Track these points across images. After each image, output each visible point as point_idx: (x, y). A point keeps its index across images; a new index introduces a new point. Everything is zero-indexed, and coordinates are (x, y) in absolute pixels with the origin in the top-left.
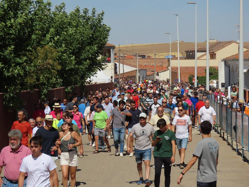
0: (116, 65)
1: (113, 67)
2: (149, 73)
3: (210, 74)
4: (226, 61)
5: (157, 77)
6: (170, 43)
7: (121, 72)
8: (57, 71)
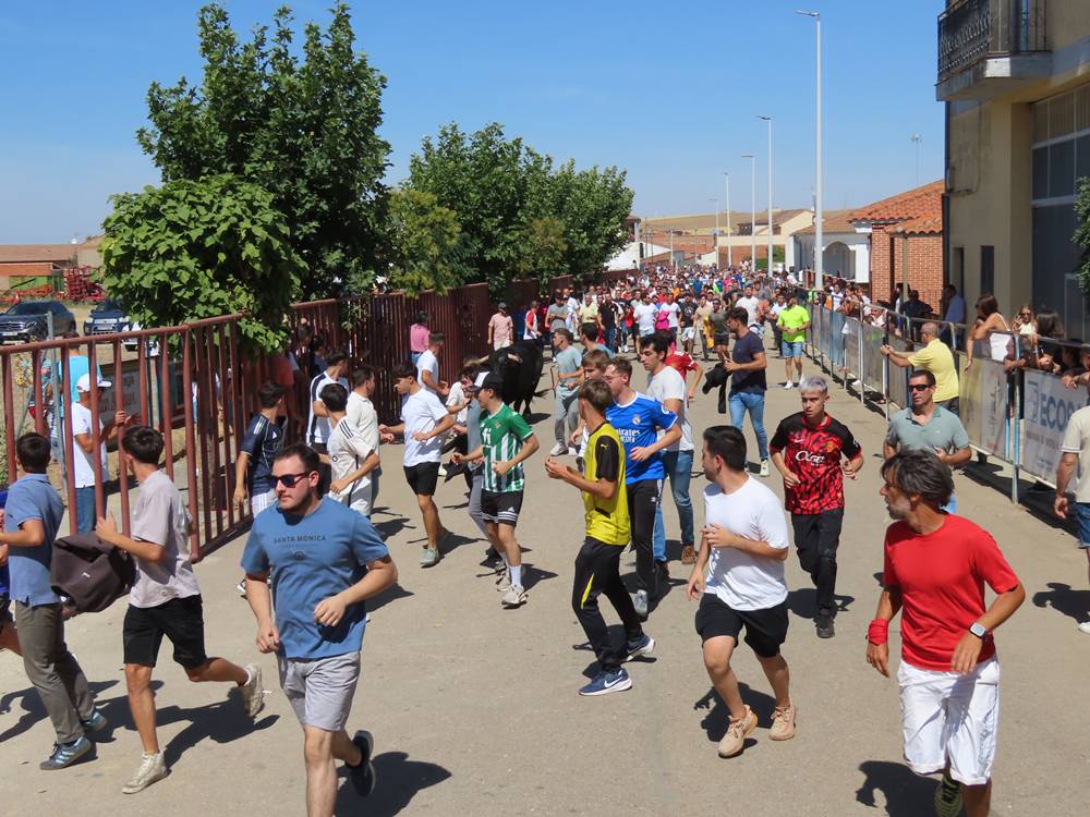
0: (641, 245)
1: (638, 248)
2: (688, 255)
3: (774, 255)
4: (795, 236)
5: (699, 262)
6: (717, 214)
7: (650, 255)
8: (562, 252)
